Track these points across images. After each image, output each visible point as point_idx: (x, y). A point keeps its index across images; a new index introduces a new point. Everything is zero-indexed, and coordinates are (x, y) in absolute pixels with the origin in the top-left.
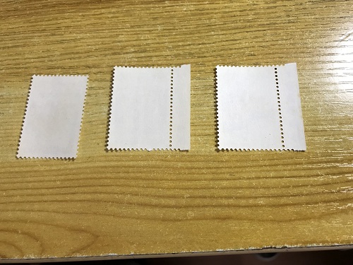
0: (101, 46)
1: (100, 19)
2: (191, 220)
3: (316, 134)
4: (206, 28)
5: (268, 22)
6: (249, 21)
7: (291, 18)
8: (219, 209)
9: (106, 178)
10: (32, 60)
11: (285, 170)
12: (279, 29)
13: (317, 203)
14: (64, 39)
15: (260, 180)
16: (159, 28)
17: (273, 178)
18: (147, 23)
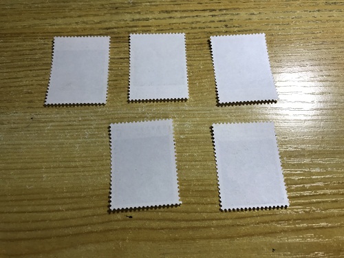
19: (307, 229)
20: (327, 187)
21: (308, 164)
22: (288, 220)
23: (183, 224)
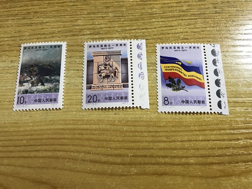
0: (63, 29)
1: (62, 6)
2: (133, 175)
3: (237, 105)
4: (148, 16)
5: (199, 13)
6: (183, 11)
7: (217, 10)
8: (157, 166)
9: (64, 139)
10: (6, 39)
11: (212, 134)
12: (207, 18)
13: (237, 163)
14: (33, 22)
15: (191, 143)
16: (111, 15)
17: (202, 141)
18: (101, 11)
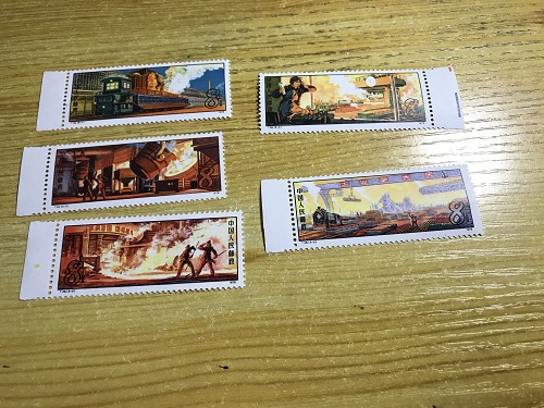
19: (481, 374)
20: (508, 311)
21: (478, 278)
22: (454, 362)
23: (303, 375)
